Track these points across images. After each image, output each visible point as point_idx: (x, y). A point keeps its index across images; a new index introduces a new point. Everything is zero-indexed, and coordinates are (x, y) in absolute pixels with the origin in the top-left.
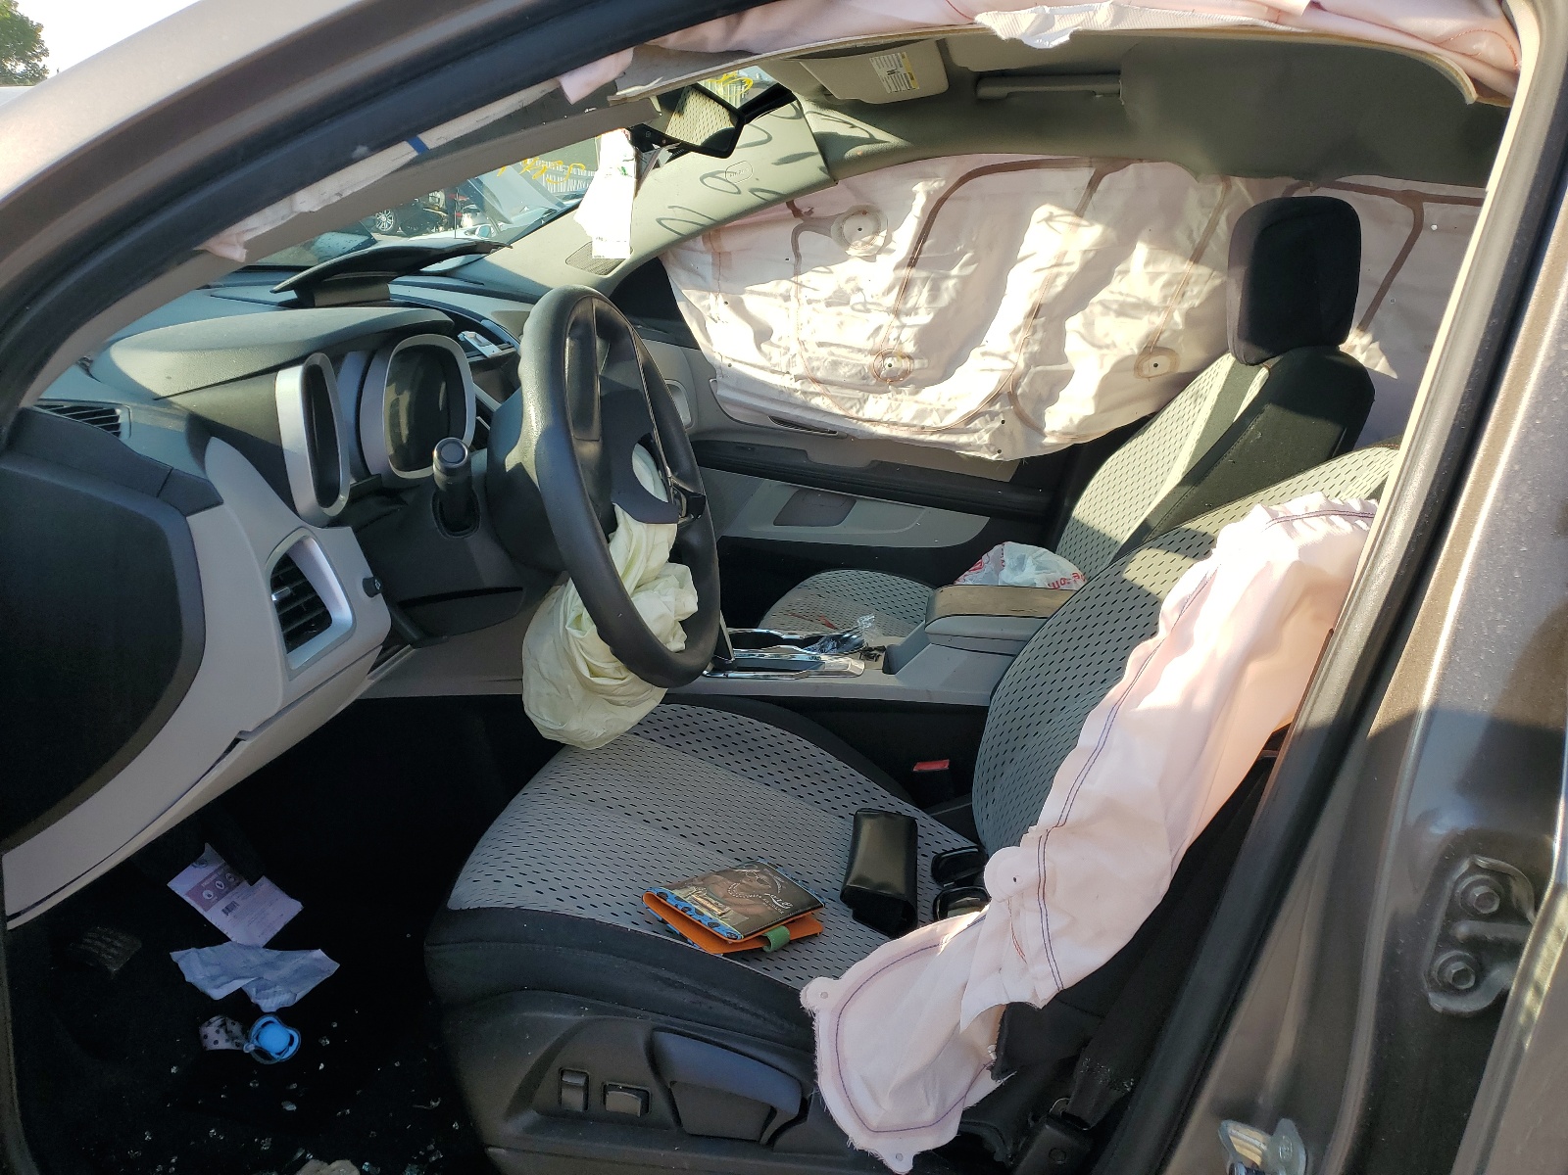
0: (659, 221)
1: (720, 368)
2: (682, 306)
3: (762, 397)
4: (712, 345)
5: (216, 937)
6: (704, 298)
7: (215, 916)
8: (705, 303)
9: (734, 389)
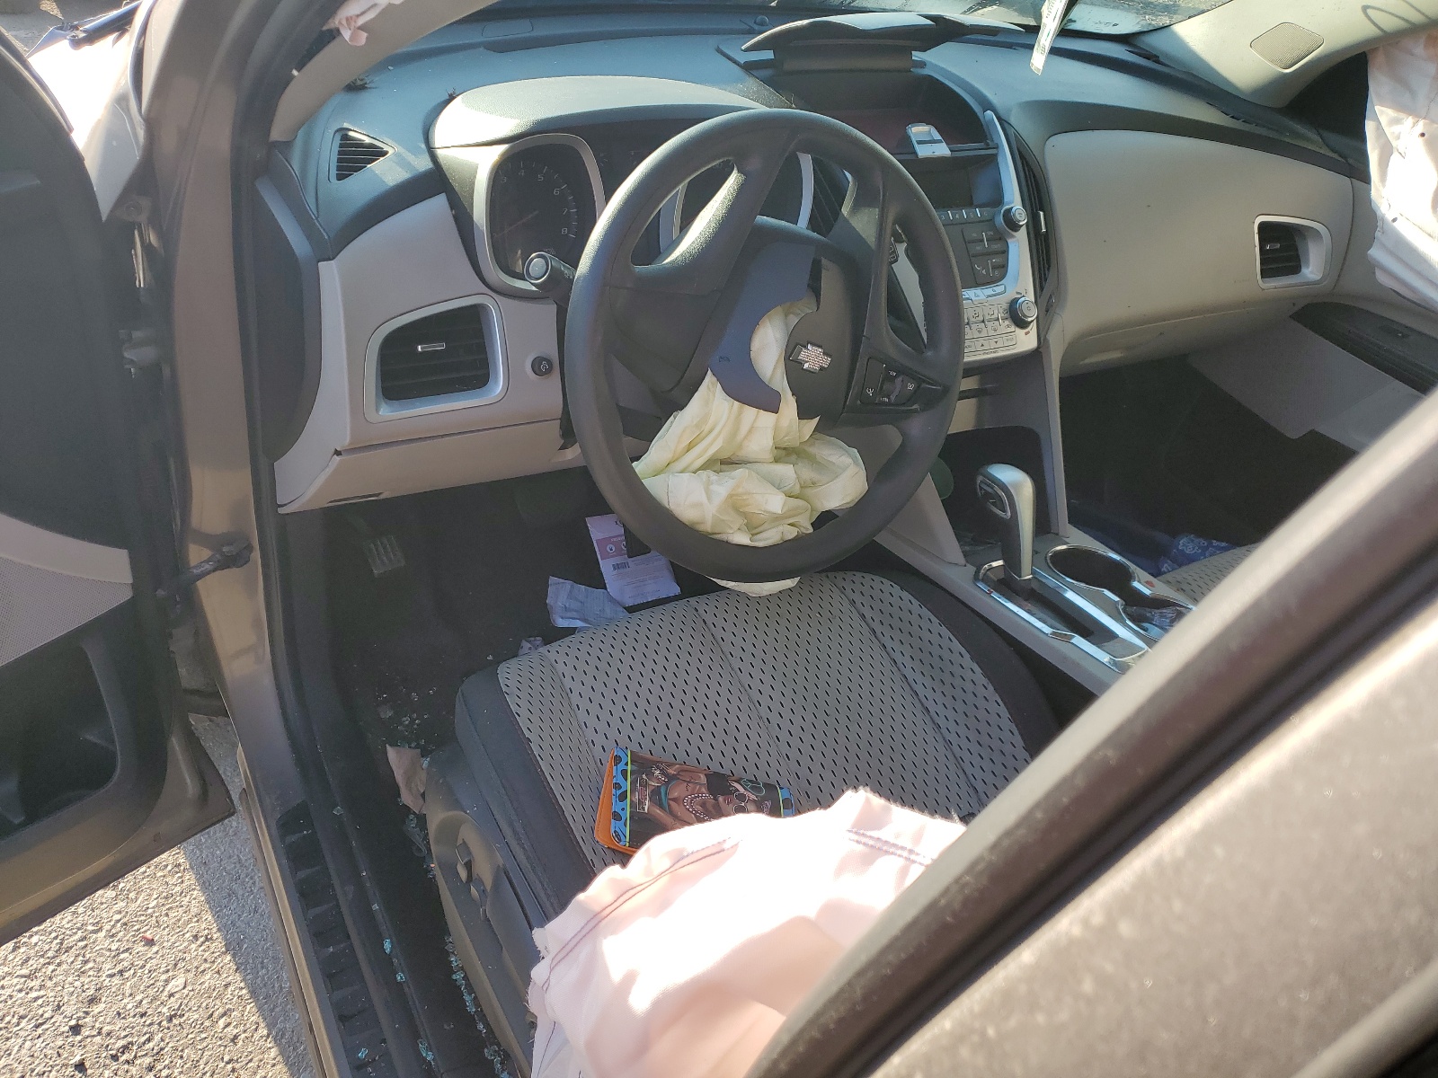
0: (1365, 8)
1: (1383, 220)
2: (1369, 127)
3: (1419, 274)
4: (1384, 186)
5: (597, 582)
6: (1396, 121)
7: (606, 567)
8: (1396, 129)
9: (1392, 253)
